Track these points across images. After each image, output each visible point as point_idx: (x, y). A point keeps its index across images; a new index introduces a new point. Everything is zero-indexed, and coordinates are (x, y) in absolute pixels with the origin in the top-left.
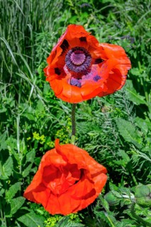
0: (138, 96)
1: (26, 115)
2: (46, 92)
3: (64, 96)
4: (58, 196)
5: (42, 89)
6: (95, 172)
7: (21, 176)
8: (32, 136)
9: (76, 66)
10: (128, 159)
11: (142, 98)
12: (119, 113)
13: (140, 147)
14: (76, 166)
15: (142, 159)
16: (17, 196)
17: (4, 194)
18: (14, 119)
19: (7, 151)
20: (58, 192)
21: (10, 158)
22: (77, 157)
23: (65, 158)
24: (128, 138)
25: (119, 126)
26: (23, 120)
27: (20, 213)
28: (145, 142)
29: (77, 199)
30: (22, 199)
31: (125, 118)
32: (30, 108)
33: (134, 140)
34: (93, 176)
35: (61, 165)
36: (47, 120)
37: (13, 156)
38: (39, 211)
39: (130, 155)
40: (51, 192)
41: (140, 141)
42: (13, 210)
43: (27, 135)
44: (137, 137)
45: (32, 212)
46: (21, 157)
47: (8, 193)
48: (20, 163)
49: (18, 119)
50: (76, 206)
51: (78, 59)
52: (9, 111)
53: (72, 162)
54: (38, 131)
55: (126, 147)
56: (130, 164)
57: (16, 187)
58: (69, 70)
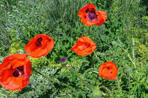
0: (107, 29)
1: (74, 32)
2: (81, 26)
3: (87, 24)
4: (81, 51)
5: (79, 25)
6: (93, 45)
7: (71, 47)
8: (75, 37)
9: (91, 16)
10: (103, 46)
11: (108, 30)
12: (101, 33)
13: (106, 42)
14: (87, 43)
15: (106, 46)
16: (70, 53)
17: (66, 52)
18: (71, 32)
19: (68, 40)
20: (81, 50)
21: (69, 42)
22: (88, 40)
23: (84, 40)
24: (103, 40)
25: (101, 36)
26: (73, 33)
27: (71, 57)
28: (108, 41)
29: (87, 52)
30: (71, 54)
31: (103, 34)
32: (76, 30)
33: (105, 41)
34: (92, 46)
35: (83, 42)
36: (80, 33)
37: (70, 42)
38: (75, 57)
39: (103, 45)
40: (79, 49)
41: (107, 41)
42: (69, 56)
43: (74, 37)
44: (106, 40)
45: (74, 57)
46: (72, 42)
47: (67, 52)
48: (71, 44)
49: (72, 32)
50: (86, 54)
51: (92, 14)
52: (70, 30)
53: (86, 41)
54: (77, 36)
55: (102, 42)
56: (103, 47)
57: (70, 50)
58: (89, 17)
